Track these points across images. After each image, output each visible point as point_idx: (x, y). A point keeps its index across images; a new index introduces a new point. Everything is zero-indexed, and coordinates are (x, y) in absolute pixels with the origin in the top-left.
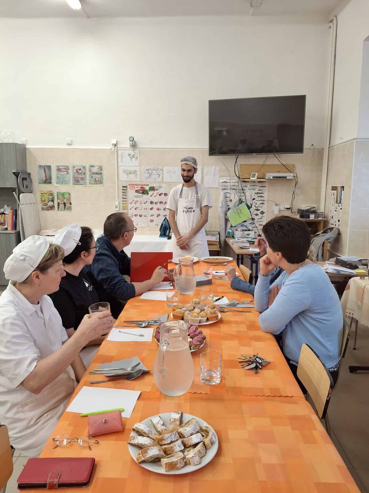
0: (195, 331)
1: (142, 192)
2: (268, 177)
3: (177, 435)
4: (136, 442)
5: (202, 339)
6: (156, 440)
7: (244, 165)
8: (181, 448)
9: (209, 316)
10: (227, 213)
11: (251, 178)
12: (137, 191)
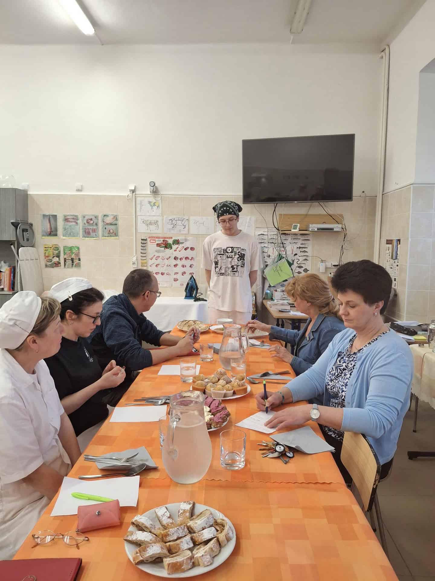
0: (218, 407)
1: (164, 245)
2: (312, 229)
3: (186, 529)
4: (134, 539)
5: (225, 416)
6: (159, 535)
7: (284, 215)
8: (190, 545)
9: (235, 389)
10: (264, 270)
11: (292, 230)
12: (158, 245)
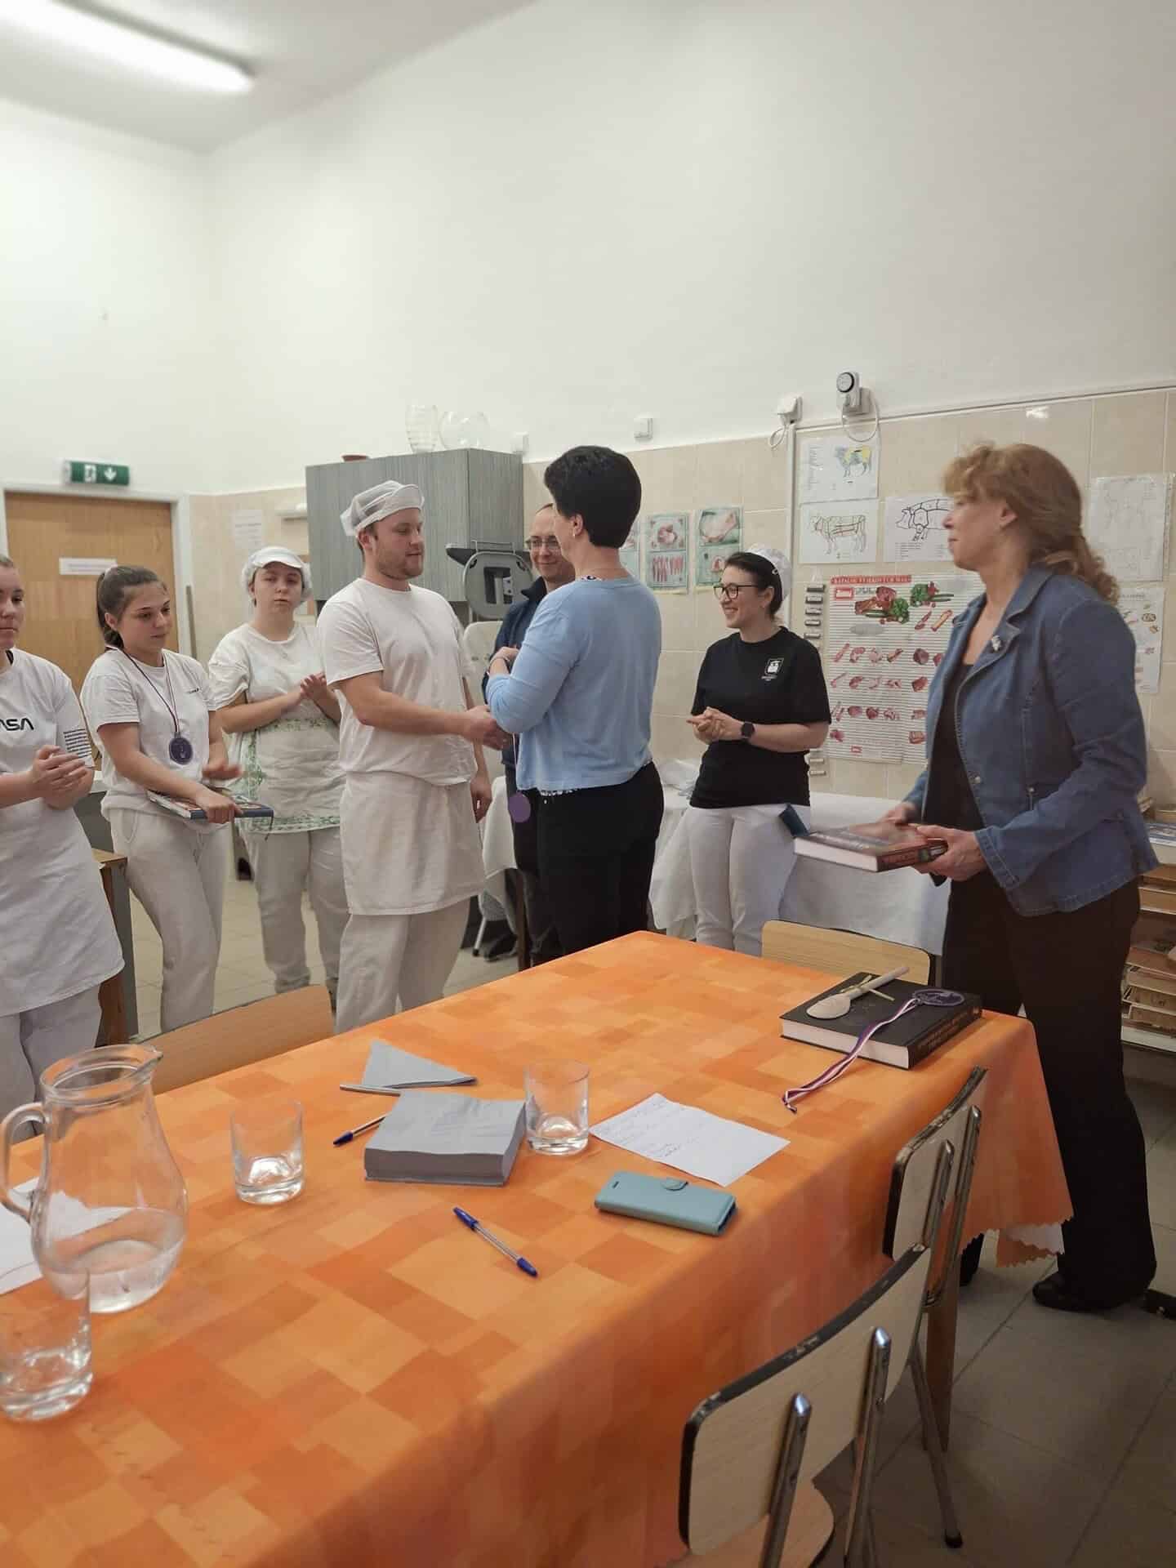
1: (881, 608)
12: (861, 607)
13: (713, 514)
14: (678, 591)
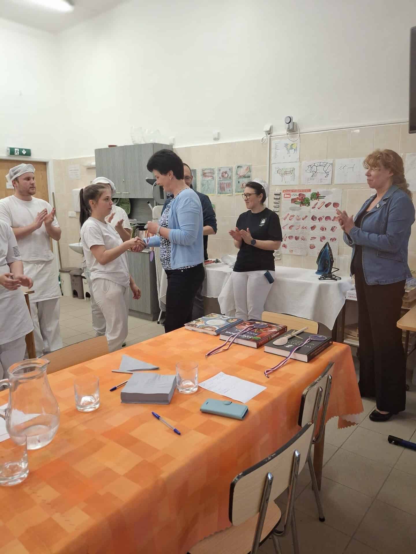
1: (300, 201)
12: (294, 201)
13: (241, 167)
14: (228, 195)
